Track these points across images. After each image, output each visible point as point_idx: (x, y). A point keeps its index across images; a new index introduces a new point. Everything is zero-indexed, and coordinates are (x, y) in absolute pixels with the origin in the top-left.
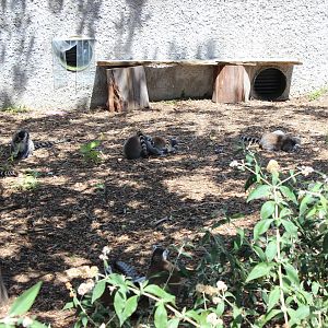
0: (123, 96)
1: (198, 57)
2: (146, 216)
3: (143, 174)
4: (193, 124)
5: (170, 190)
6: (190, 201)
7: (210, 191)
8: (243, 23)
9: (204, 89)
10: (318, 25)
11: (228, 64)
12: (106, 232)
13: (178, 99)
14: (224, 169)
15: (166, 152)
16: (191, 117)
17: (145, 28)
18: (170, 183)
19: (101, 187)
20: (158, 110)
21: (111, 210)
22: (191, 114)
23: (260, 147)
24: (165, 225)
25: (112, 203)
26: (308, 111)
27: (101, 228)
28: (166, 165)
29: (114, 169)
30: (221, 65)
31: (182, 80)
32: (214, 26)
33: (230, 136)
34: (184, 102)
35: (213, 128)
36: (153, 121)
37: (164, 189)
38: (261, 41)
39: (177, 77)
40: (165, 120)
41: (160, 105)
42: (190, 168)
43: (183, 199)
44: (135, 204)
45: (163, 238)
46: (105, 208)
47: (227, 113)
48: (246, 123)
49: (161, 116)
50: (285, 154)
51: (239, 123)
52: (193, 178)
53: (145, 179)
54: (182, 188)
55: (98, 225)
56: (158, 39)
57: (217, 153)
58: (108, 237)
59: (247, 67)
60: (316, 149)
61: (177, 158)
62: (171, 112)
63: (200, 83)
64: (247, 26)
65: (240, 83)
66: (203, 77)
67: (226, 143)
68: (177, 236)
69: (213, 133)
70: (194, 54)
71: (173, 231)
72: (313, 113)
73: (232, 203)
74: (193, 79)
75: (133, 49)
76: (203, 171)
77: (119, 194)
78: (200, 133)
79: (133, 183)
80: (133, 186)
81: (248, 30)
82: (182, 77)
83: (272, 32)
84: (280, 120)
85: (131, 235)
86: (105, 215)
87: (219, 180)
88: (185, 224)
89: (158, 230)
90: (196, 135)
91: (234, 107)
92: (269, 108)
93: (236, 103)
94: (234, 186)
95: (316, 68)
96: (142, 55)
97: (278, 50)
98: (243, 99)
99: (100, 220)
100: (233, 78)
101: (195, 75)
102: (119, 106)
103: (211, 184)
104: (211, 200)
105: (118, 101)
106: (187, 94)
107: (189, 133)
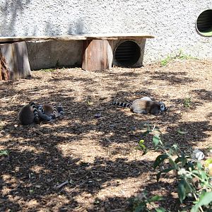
0: (9, 67)
1: (70, 33)
2: (49, 180)
3: (38, 139)
4: (71, 91)
5: (65, 154)
6: (84, 165)
7: (100, 155)
8: (105, 4)
9: (74, 59)
10: (165, 5)
11: (95, 39)
12: (17, 198)
13: (54, 68)
14: (106, 133)
15: (54, 117)
16: (69, 84)
17: (25, 10)
18: (64, 147)
19: (5, 153)
20: (39, 78)
21: (18, 176)
22: (68, 81)
23: (132, 111)
24: (67, 189)
25: (17, 169)
26: (162, 76)
27: (11, 193)
28: (57, 130)
29: (13, 135)
30: (89, 40)
31: (56, 53)
32: (82, 8)
33: (105, 101)
34: (59, 71)
35: (89, 94)
36: (36, 89)
37: (59, 153)
38: (120, 19)
39: (53, 49)
40: (47, 87)
41: (39, 73)
42: (77, 132)
43: (78, 163)
44: (37, 169)
45: (67, 201)
46: (12, 174)
47: (97, 80)
48: (115, 89)
49: (43, 84)
50: (153, 117)
51: (109, 89)
52: (82, 142)
53: (42, 144)
54: (75, 152)
55: (9, 190)
56: (36, 19)
57: (97, 117)
58: (20, 202)
59: (110, 41)
60: (178, 112)
61: (64, 123)
62: (50, 80)
63: (72, 54)
64: (108, 7)
65: (105, 54)
66: (74, 49)
67: (102, 108)
68: (79, 199)
69: (90, 98)
70: (66, 30)
71: (75, 194)
72: (167, 79)
73: (121, 165)
74: (65, 51)
75: (16, 28)
76: (89, 135)
77: (21, 160)
78: (79, 99)
79: (31, 149)
80: (33, 151)
81: (109, 11)
82: (56, 50)
83: (128, 11)
84: (142, 86)
85: (38, 199)
86: (13, 180)
87: (105, 143)
88: (83, 187)
89: (62, 194)
90: (76, 100)
91: (101, 75)
92: (130, 74)
93: (102, 71)
94: (119, 149)
95: (164, 40)
96: (23, 32)
97: (133, 26)
98: (108, 68)
99: (9, 186)
100: (99, 50)
101: (67, 48)
102: (6, 76)
103: (99, 148)
104: (101, 163)
105: (5, 71)
106: (61, 63)
107: (69, 99)
